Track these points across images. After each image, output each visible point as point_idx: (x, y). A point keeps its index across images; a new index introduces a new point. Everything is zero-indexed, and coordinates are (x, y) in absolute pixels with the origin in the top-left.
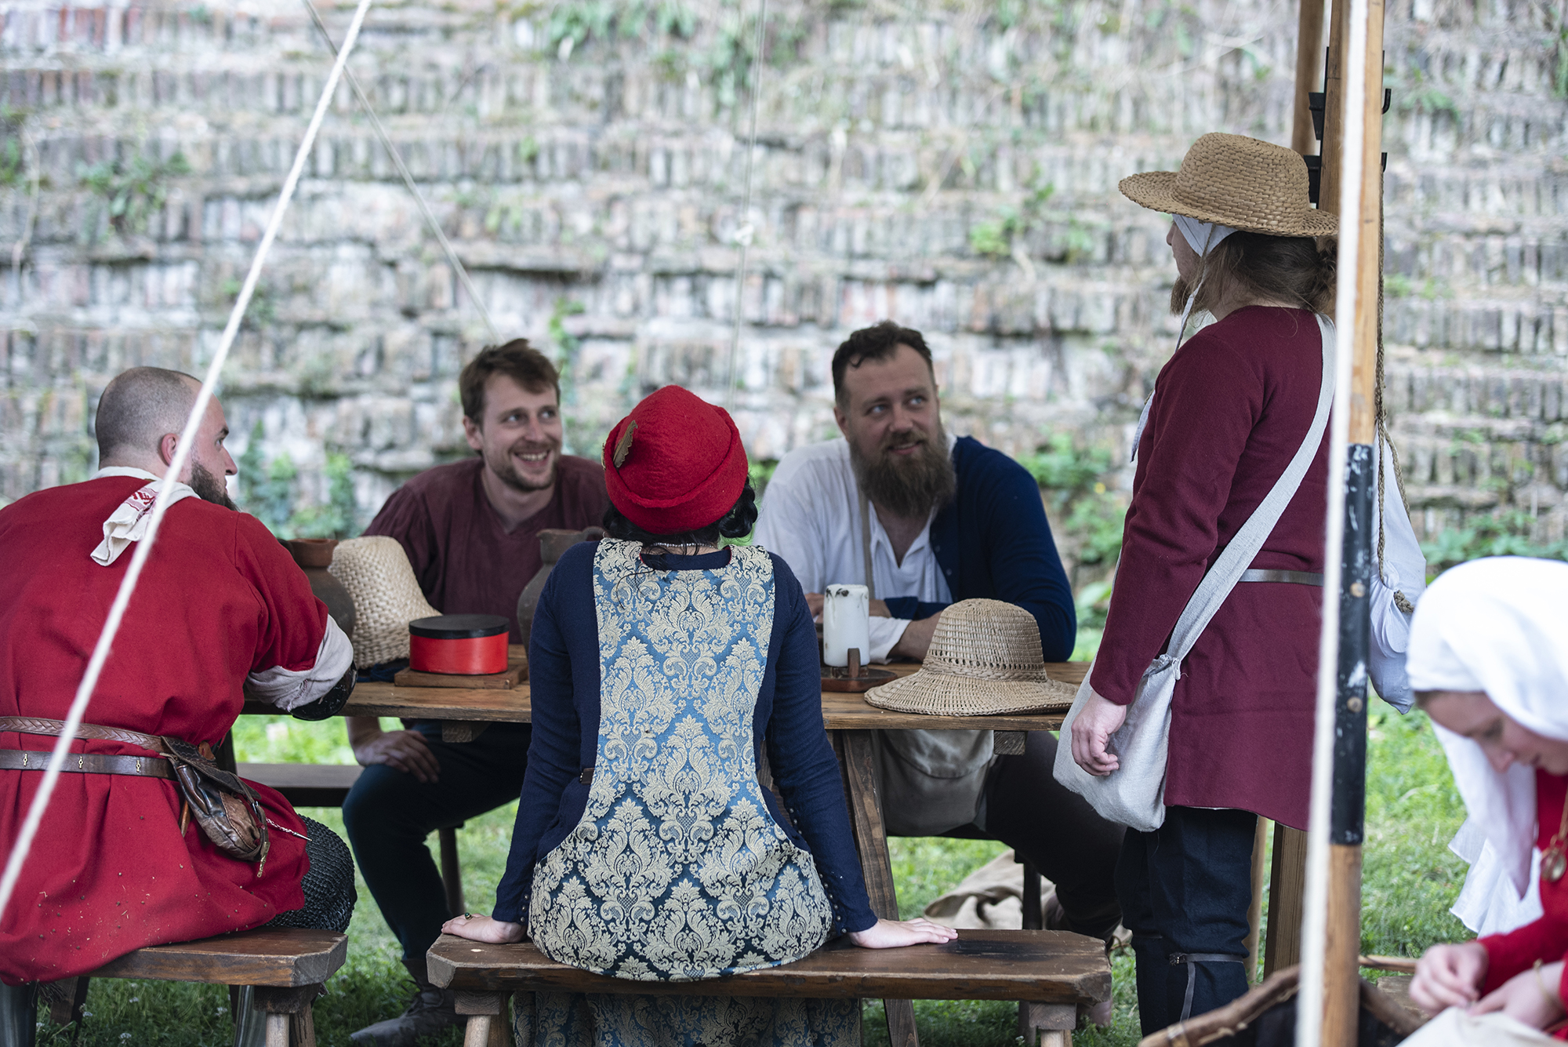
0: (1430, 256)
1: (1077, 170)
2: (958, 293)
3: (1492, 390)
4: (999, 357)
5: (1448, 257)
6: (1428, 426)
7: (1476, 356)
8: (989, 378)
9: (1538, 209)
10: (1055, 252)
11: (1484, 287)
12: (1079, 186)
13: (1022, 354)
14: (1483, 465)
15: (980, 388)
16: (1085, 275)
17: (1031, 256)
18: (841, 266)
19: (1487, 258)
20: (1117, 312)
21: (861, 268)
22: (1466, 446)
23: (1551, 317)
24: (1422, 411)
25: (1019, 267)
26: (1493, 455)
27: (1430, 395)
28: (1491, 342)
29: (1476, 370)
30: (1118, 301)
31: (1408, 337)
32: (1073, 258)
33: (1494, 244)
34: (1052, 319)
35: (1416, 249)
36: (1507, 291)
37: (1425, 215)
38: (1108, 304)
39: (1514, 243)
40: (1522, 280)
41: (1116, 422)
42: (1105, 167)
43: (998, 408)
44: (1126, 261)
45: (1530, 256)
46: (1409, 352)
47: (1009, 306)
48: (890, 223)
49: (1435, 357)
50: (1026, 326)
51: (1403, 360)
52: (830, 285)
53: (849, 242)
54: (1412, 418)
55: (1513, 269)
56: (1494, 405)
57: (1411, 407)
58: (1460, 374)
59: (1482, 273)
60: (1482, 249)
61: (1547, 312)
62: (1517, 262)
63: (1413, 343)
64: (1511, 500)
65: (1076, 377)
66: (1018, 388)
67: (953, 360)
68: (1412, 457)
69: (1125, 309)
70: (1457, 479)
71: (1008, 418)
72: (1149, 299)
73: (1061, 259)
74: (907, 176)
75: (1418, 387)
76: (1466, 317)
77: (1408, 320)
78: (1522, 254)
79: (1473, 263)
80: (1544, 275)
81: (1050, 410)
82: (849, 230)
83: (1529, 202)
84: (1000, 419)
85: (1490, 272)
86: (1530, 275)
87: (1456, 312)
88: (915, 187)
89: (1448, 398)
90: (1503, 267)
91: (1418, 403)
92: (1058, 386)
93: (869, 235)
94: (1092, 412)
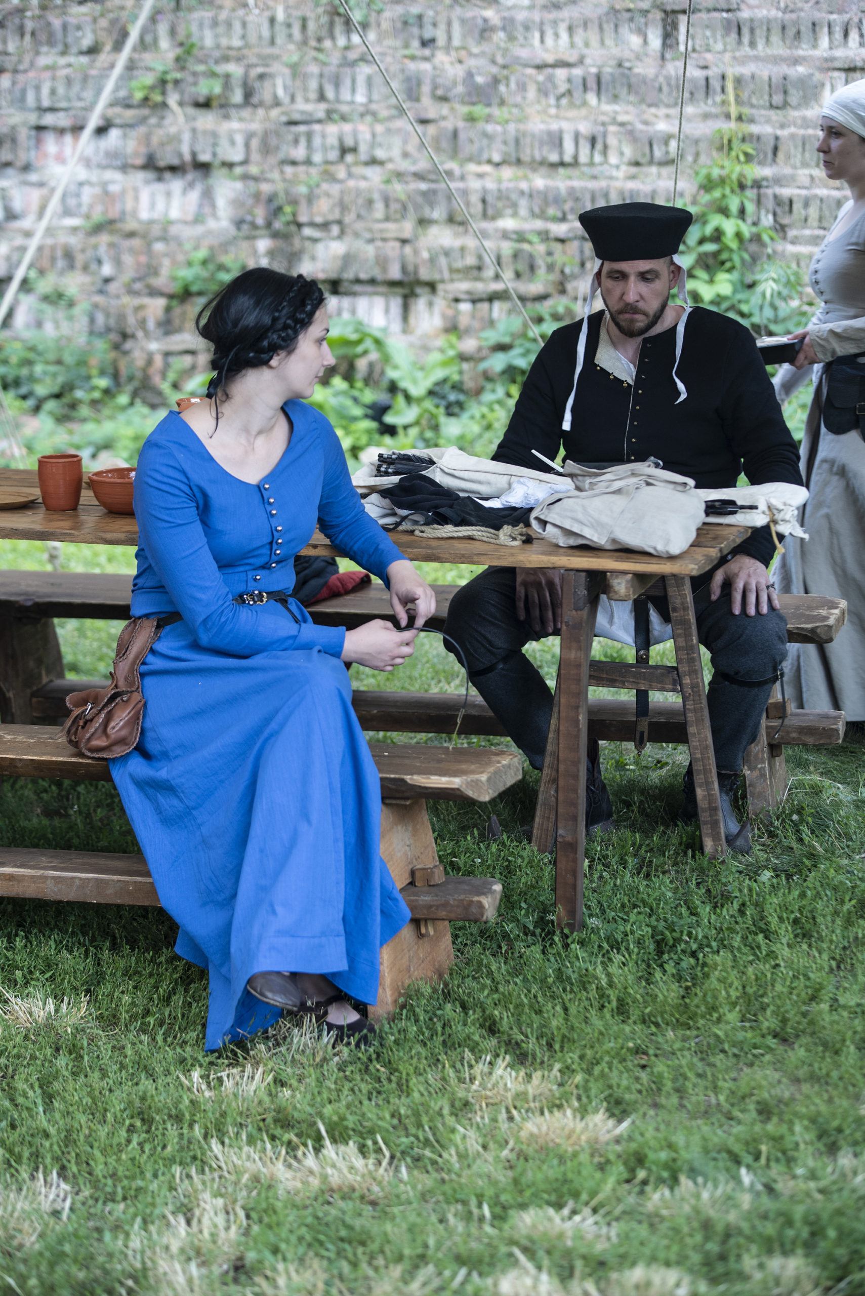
0: (507, 85)
1: (221, 29)
2: (125, 136)
3: (551, 198)
4: (160, 187)
5: (522, 87)
6: (496, 230)
7: (543, 170)
8: (153, 205)
9: (602, 42)
10: (201, 100)
11: (553, 111)
12: (224, 42)
13: (176, 185)
14: (540, 263)
15: (144, 215)
16: (227, 117)
17: (181, 104)
18: (33, 118)
19: (555, 87)
20: (247, 145)
21: (49, 119)
22: (526, 246)
23: (605, 135)
24: (494, 218)
25: (172, 112)
26: (550, 253)
27: (500, 205)
28: (554, 157)
29: (540, 182)
30: (249, 136)
31: (485, 156)
32: (215, 103)
33: (561, 74)
34: (194, 154)
35: (496, 81)
36: (571, 113)
37: (505, 51)
38: (239, 139)
39: (577, 72)
40: (585, 103)
41: (251, 238)
42: (244, 24)
43: (156, 231)
44: (261, 104)
45: (592, 83)
46: (487, 168)
47: (162, 144)
48: (69, 81)
49: (507, 173)
50: (175, 162)
51: (481, 176)
52: (23, 134)
53: (38, 99)
54: (485, 225)
55: (578, 93)
56: (551, 211)
57: (485, 216)
58: (524, 186)
59: (552, 101)
60: (550, 78)
61: (601, 129)
62: (581, 88)
63: (489, 162)
64: (563, 291)
65: (221, 202)
66: (175, 213)
67: (124, 192)
68: (480, 258)
69: (255, 143)
70: (518, 275)
71: (164, 238)
72: (277, 134)
73: (205, 105)
74: (87, 41)
75: (489, 199)
76: (533, 136)
77: (485, 142)
78: (584, 81)
79: (543, 91)
80: (603, 98)
81: (199, 230)
82: (38, 88)
83: (594, 38)
84: (159, 239)
85: (559, 98)
86: (592, 98)
87: (524, 134)
88: (93, 51)
89: (515, 205)
90: (569, 92)
91: (490, 212)
92: (207, 210)
93: (53, 92)
94: (233, 231)
